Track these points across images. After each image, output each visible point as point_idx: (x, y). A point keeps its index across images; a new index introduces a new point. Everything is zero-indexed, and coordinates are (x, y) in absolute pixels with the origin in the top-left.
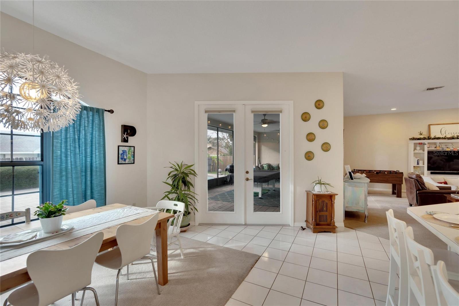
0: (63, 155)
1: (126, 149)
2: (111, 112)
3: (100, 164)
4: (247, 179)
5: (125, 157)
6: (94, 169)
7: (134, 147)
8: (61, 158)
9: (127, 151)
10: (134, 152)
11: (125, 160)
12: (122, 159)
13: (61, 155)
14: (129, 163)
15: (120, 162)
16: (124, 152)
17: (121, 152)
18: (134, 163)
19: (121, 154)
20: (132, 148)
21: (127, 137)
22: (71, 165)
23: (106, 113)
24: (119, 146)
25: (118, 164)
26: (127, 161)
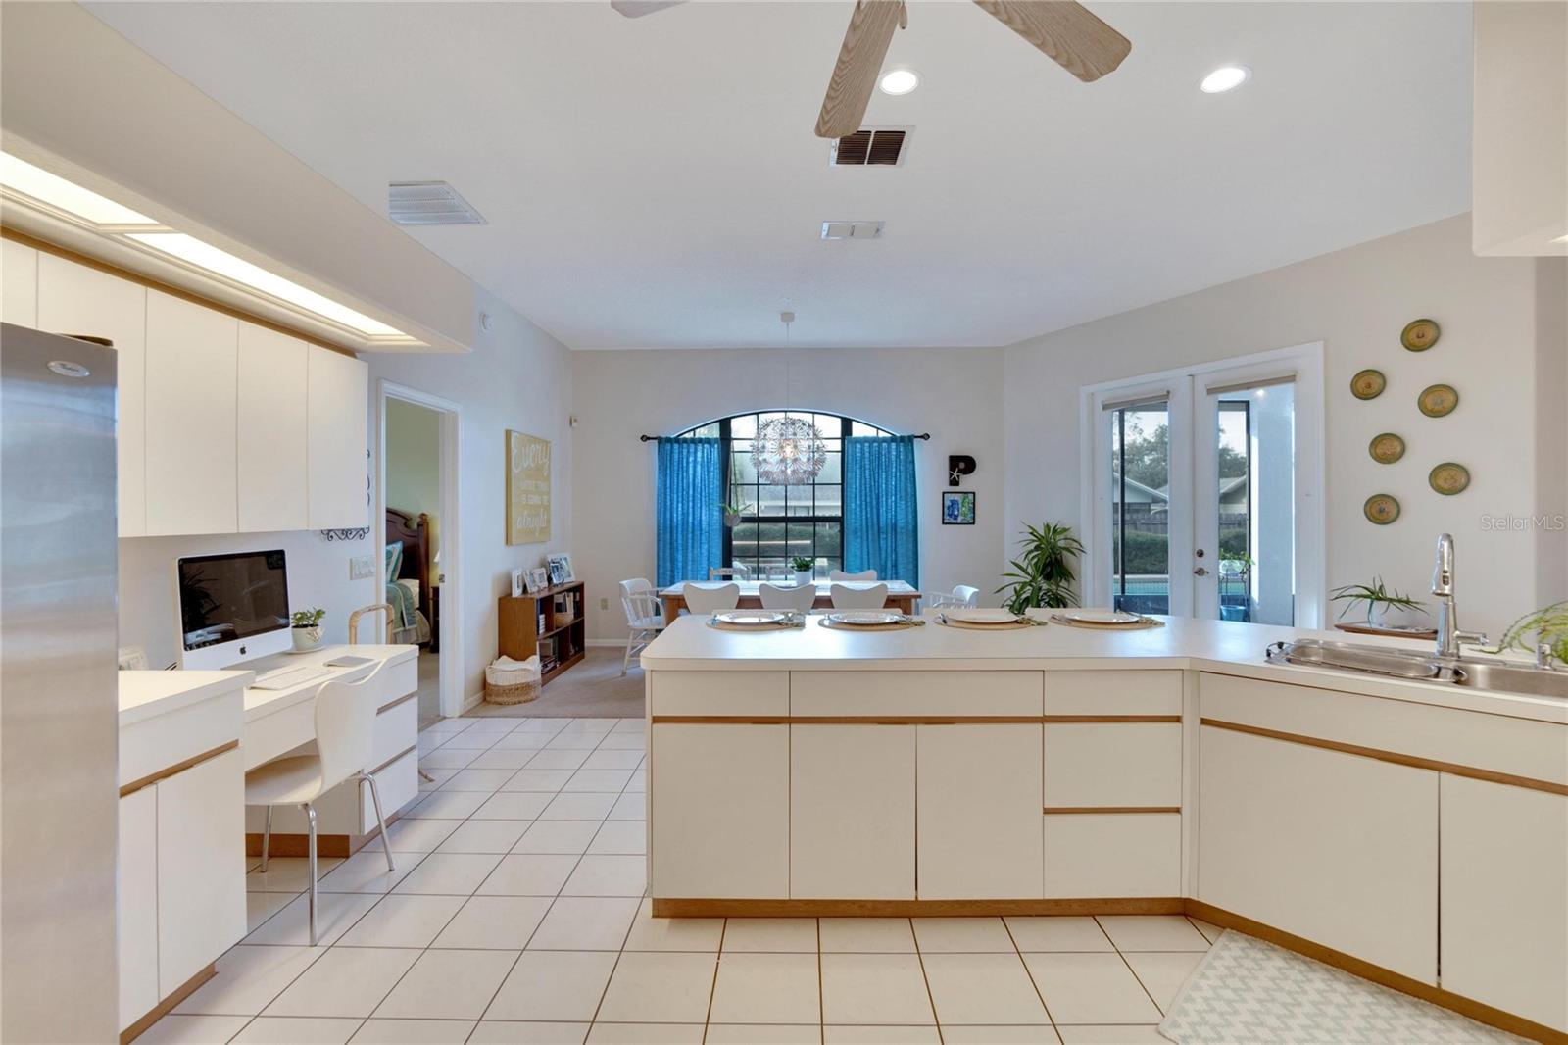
0: (858, 509)
1: (956, 497)
2: (926, 437)
3: (907, 521)
4: (1200, 572)
5: (956, 513)
6: (898, 530)
7: (974, 493)
8: (855, 513)
9: (960, 502)
10: (974, 504)
11: (956, 517)
12: (949, 515)
13: (855, 509)
14: (964, 522)
15: (945, 521)
16: (954, 503)
17: (947, 503)
18: (974, 523)
19: (948, 508)
20: (971, 496)
21: (958, 476)
22: (867, 522)
23: (915, 440)
24: (944, 493)
25: (943, 523)
26: (959, 520)
